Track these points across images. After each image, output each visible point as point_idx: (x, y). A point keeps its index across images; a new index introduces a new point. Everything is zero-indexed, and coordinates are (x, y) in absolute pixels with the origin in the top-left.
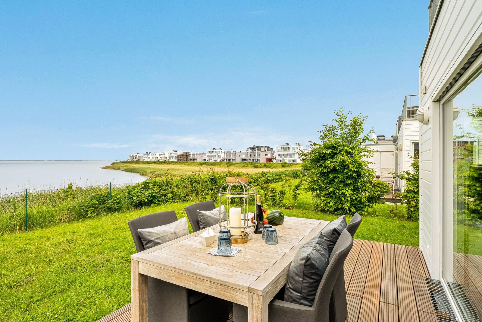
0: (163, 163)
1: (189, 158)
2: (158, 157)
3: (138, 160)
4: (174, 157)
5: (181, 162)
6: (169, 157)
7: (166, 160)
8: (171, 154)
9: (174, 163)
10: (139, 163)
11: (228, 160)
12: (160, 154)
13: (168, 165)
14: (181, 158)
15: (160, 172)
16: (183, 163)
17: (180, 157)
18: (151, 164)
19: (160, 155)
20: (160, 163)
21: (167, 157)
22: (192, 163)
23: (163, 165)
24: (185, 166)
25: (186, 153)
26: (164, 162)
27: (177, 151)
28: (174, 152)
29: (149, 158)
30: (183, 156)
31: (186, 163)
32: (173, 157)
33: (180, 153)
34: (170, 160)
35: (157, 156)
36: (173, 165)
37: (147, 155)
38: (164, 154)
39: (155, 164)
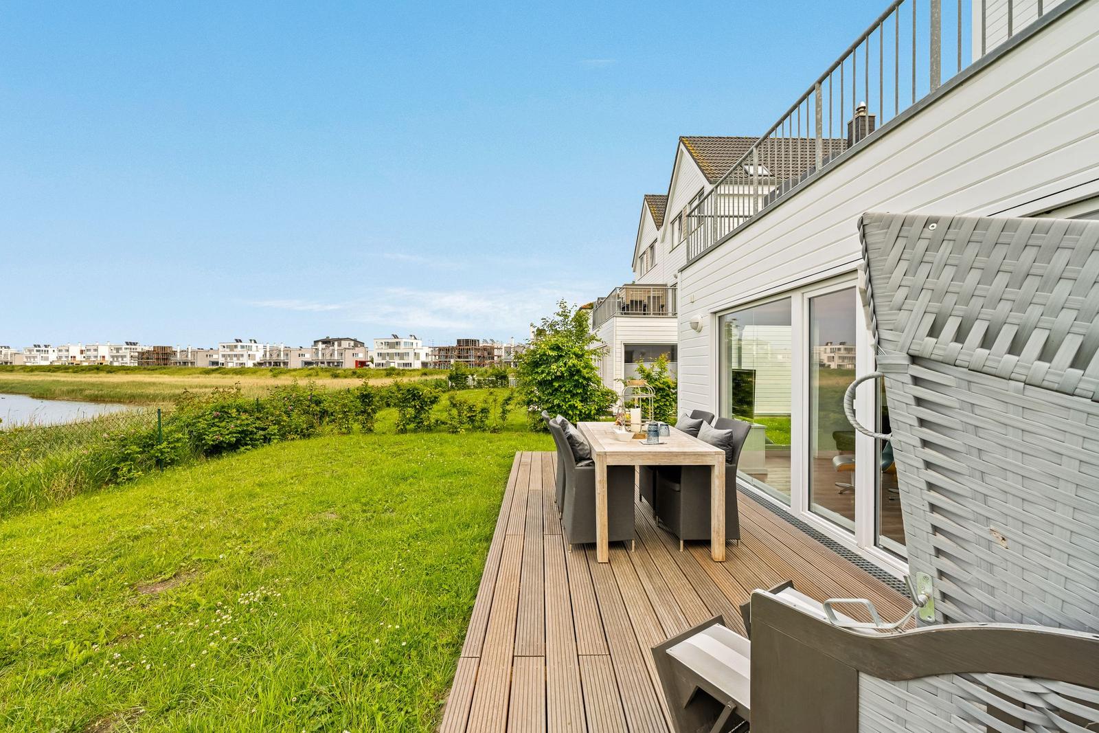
0: (96, 371)
1: (173, 359)
2: (75, 357)
3: (6, 363)
4: (128, 356)
5: (149, 367)
6: (113, 357)
7: (101, 364)
8: (118, 350)
9: (129, 369)
10: (11, 371)
11: (273, 364)
12: (83, 348)
13: (110, 375)
14: (148, 359)
15: (102, 390)
16: (156, 369)
17: (145, 356)
18: (54, 371)
19: (82, 352)
20: (83, 370)
21: (104, 357)
22: (182, 369)
23: (96, 375)
24: (161, 376)
25: (163, 348)
26: (98, 368)
27: (135, 344)
28: (128, 347)
29: (47, 359)
30: (156, 356)
31: (164, 371)
32: (123, 357)
33: (147, 348)
34: (116, 364)
35: (71, 354)
36: (127, 373)
37: (37, 351)
38: (96, 350)
39: (68, 372)
